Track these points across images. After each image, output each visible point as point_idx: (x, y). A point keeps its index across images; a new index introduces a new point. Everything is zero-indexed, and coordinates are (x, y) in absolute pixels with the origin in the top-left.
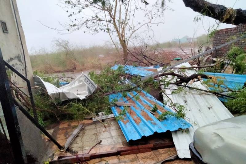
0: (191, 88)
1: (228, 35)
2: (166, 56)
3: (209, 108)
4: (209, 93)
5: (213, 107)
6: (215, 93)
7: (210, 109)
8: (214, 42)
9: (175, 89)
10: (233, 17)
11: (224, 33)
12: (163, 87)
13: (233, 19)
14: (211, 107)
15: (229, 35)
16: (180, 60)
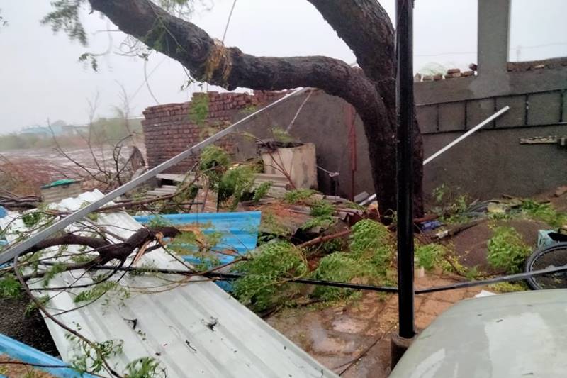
0: (134, 272)
1: (178, 120)
2: (17, 173)
3: (211, 326)
4: (194, 278)
5: (220, 321)
6: (209, 275)
7: (215, 328)
8: (148, 134)
9: (86, 286)
10: (226, 68)
11: (168, 114)
12: (34, 284)
13: (227, 72)
14: (213, 321)
15: (180, 119)
16: (71, 186)
